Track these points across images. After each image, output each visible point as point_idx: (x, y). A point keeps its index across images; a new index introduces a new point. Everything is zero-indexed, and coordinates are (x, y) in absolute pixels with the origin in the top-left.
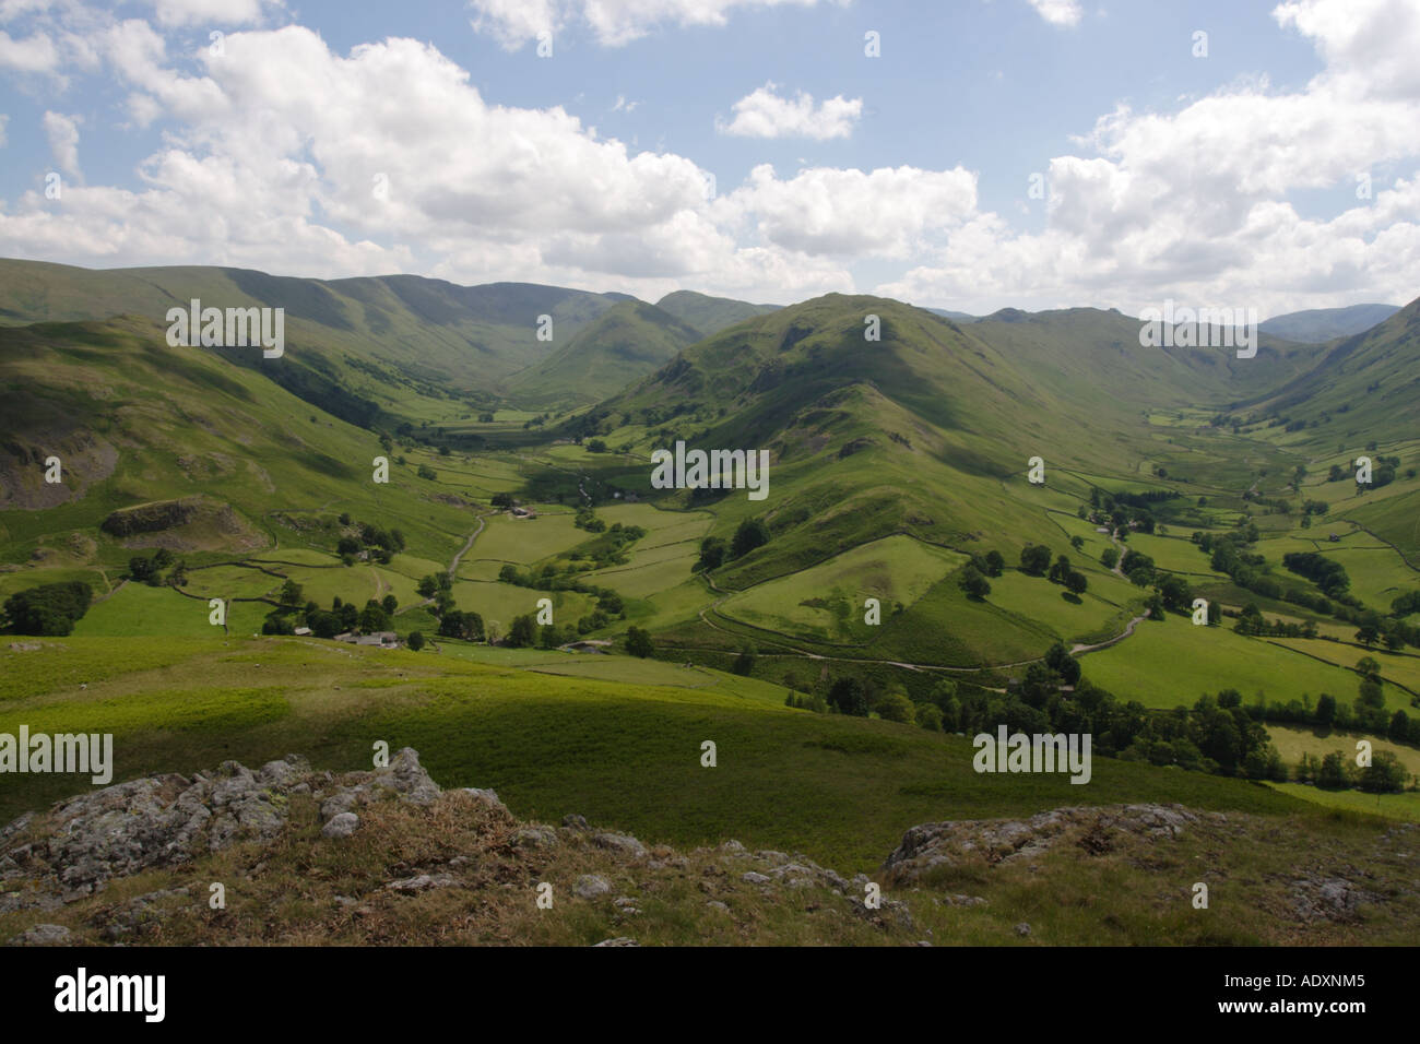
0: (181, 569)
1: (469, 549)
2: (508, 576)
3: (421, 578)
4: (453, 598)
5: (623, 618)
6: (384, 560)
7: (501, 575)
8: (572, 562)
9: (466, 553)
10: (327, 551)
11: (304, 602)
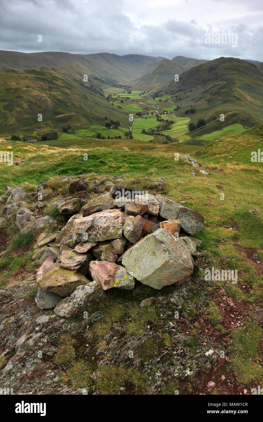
0: (73, 130)
2: (144, 132)
3: (125, 132)
4: (133, 137)
6: (116, 128)
7: (142, 132)
8: (158, 129)
9: (133, 127)
10: (103, 126)
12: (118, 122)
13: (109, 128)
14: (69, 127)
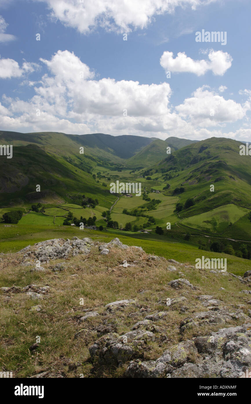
1: (115, 205)
2: (125, 212)
3: (103, 212)
4: (111, 217)
5: (155, 224)
6: (93, 207)
7: (123, 212)
8: (142, 209)
10: (79, 204)
11: (73, 217)
12: (97, 201)
14: (39, 205)
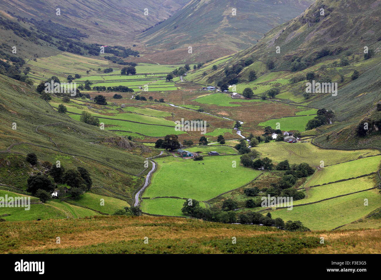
1: (145, 188)
2: (193, 211)
6: (75, 197)
8: (250, 198)
9: (144, 191)
12: (84, 174)
13: (44, 198)
